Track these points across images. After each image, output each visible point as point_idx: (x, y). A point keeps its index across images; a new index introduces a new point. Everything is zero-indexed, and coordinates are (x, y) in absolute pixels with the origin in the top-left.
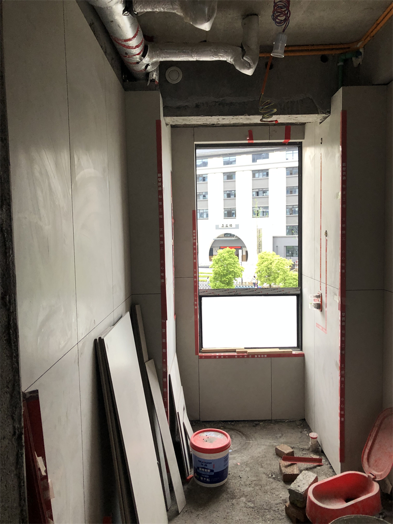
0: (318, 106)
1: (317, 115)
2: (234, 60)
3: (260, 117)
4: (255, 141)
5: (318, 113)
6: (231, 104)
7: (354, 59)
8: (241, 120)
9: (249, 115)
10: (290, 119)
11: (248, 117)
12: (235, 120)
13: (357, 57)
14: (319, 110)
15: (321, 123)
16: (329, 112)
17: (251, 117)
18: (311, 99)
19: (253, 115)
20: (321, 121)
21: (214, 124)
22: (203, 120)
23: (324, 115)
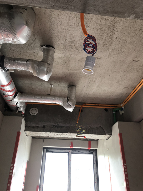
0: (105, 131)
1: (105, 135)
2: (63, 104)
3: (76, 134)
4: (74, 148)
5: (106, 135)
6: (61, 127)
7: (120, 111)
8: (66, 136)
9: (70, 133)
10: (92, 137)
11: (70, 134)
12: (63, 135)
13: (121, 110)
14: (106, 133)
15: (107, 140)
16: (111, 134)
17: (72, 134)
18: (102, 127)
19: (72, 133)
20: (107, 139)
21: (53, 137)
22: (47, 134)
23: (109, 136)
